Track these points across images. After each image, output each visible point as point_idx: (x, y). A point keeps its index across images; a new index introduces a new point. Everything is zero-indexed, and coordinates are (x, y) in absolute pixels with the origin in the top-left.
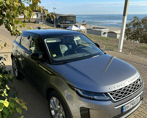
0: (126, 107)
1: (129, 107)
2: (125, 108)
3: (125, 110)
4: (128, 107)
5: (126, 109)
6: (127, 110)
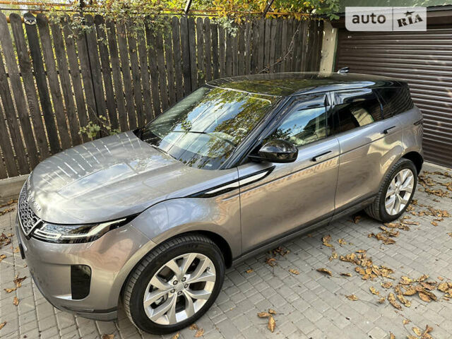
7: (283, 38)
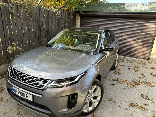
2: (13, 90)
7: (66, 17)
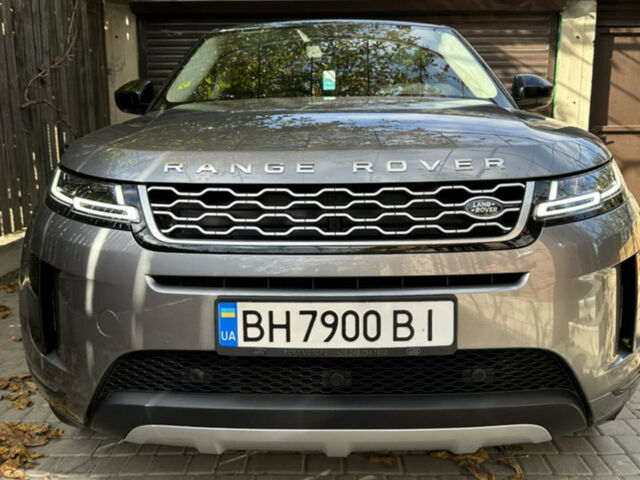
0: (252, 319)
1: (287, 326)
2: (246, 326)
3: (246, 339)
4: (272, 326)
5: (253, 332)
6: (264, 343)
